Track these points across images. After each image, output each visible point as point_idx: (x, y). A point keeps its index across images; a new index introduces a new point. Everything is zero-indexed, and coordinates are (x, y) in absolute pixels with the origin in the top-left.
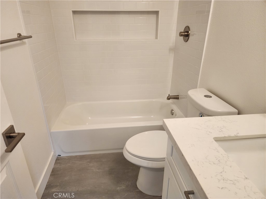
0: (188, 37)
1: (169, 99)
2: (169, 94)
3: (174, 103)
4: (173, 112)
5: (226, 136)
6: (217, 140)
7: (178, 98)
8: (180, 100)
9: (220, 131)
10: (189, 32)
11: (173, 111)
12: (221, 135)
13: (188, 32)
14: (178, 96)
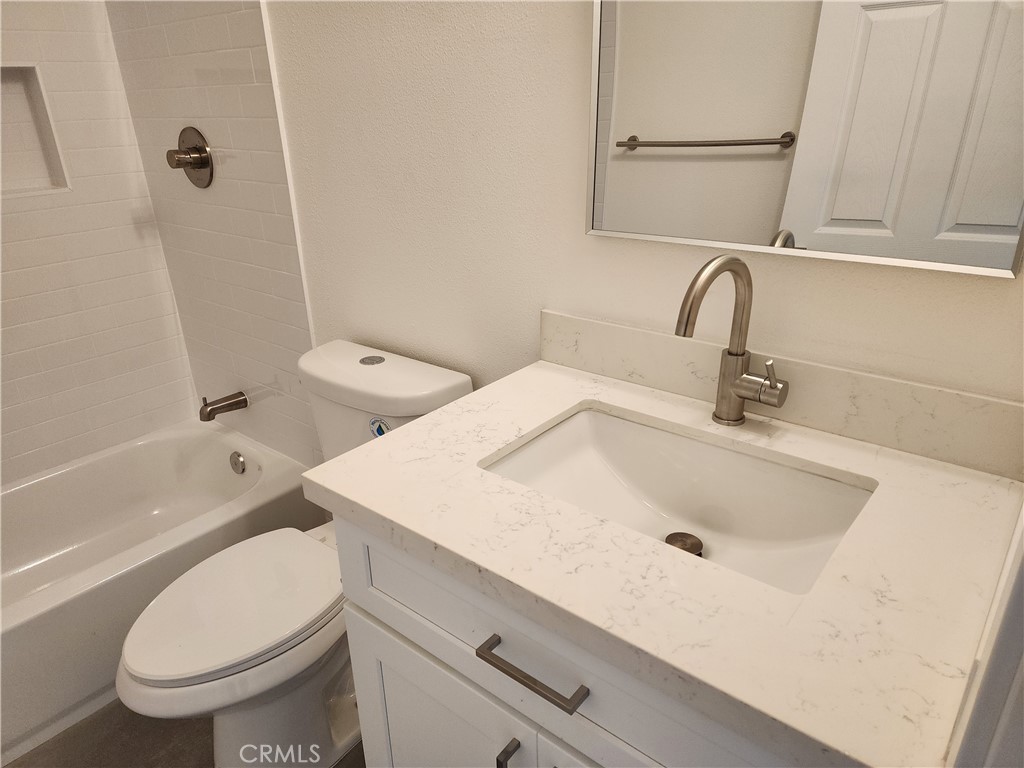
0: (208, 169)
1: (207, 416)
2: (205, 399)
3: (229, 428)
4: (241, 459)
5: (501, 446)
6: (490, 464)
7: (243, 404)
8: (252, 406)
9: (479, 439)
10: (208, 149)
11: (239, 456)
12: (488, 450)
13: (200, 150)
14: (241, 394)
